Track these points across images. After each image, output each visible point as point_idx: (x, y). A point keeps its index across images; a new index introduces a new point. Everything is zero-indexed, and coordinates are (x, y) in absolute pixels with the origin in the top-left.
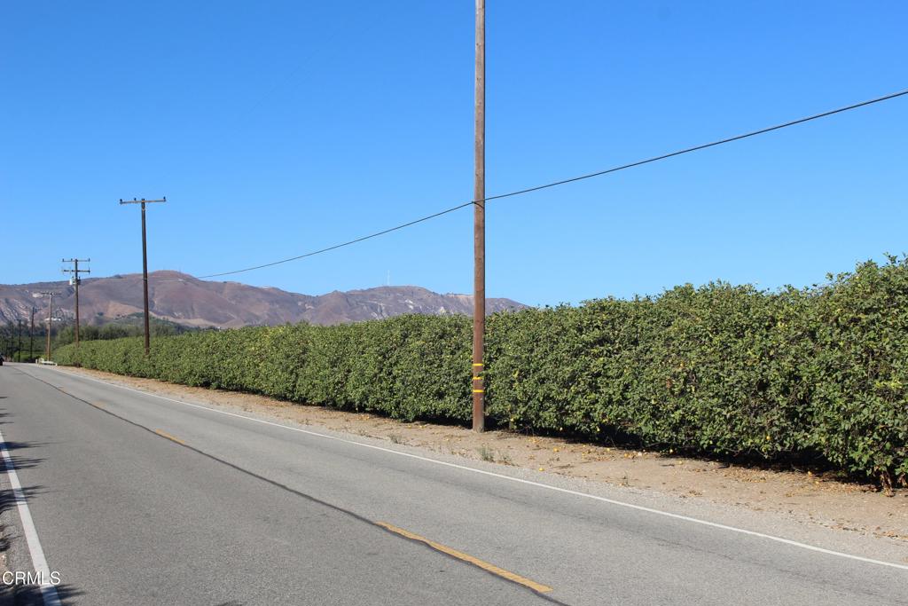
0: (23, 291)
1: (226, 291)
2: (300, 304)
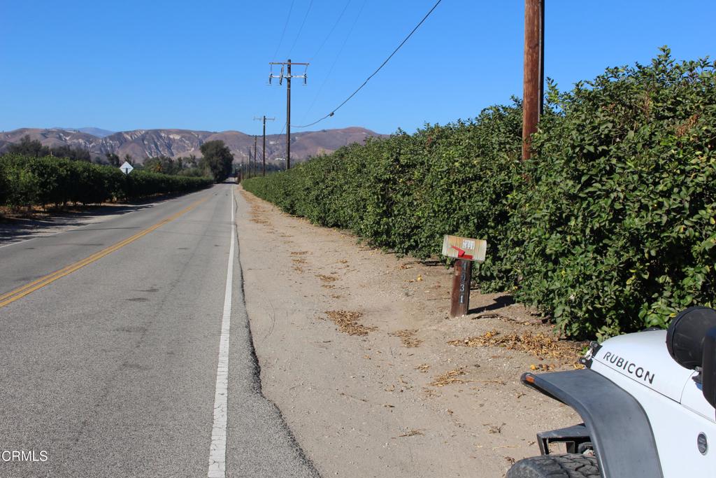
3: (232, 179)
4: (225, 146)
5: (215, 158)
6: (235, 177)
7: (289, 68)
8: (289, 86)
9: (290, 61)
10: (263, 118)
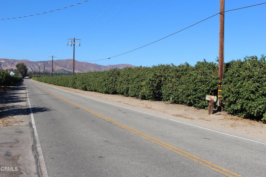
0: (36, 63)
1: (84, 64)
2: (101, 67)
3: (26, 77)
4: (25, 65)
5: (22, 70)
6: (27, 76)
7: (74, 41)
8: (74, 47)
9: (74, 38)
10: (52, 56)
